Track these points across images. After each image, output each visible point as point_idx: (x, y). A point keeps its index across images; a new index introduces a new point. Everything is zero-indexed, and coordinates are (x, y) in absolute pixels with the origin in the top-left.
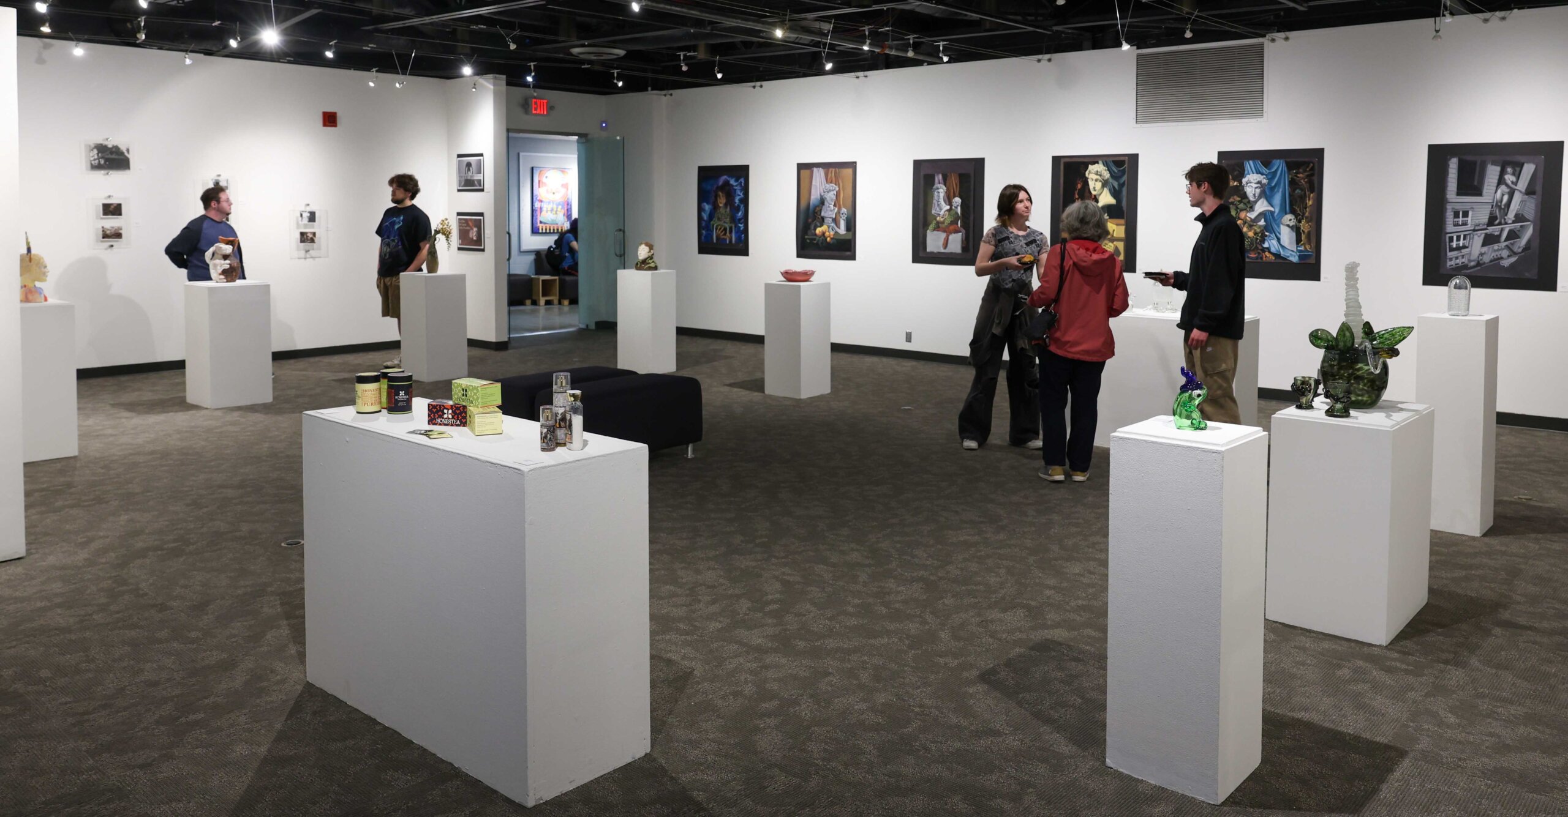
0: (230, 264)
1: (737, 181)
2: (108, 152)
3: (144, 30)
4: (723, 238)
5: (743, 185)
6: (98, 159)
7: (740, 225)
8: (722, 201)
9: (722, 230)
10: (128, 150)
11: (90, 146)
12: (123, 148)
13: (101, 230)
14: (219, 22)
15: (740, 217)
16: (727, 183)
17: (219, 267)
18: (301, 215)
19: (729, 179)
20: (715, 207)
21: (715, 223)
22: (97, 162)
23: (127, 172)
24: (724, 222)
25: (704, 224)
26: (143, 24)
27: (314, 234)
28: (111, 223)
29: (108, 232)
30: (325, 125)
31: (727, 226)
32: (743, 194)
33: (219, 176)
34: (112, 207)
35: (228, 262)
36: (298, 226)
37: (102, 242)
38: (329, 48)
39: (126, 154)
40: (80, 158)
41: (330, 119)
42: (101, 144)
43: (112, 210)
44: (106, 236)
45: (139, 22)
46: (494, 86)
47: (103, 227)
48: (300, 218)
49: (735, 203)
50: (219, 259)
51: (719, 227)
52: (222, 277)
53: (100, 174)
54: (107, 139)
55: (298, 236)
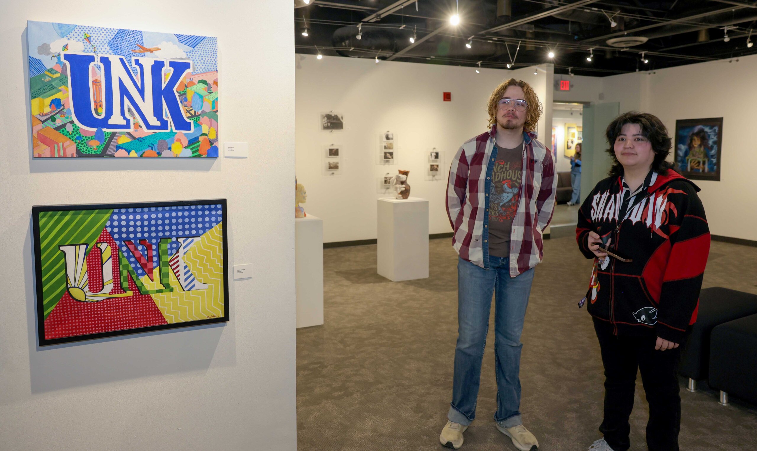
0: (405, 188)
1: (711, 128)
2: (332, 119)
3: (361, 32)
4: (697, 169)
5: (717, 131)
6: (327, 123)
7: (712, 159)
8: (697, 142)
9: (696, 162)
10: (342, 118)
11: (323, 115)
12: (340, 117)
13: (328, 164)
14: (404, 26)
15: (714, 154)
16: (702, 131)
17: (398, 190)
18: (431, 155)
19: (703, 127)
20: (690, 147)
21: (690, 158)
22: (326, 124)
23: (341, 130)
24: (698, 157)
25: (679, 159)
26: (360, 29)
27: (438, 166)
28: (333, 160)
29: (332, 165)
30: (444, 100)
31: (701, 160)
32: (717, 138)
33: (388, 132)
34: (334, 151)
35: (404, 186)
36: (429, 161)
37: (328, 171)
38: (468, 42)
39: (341, 120)
40: (318, 122)
41: (447, 97)
42: (329, 115)
43: (334, 152)
44: (330, 168)
45: (358, 28)
46: (547, 71)
47: (329, 163)
48: (430, 157)
49: (709, 144)
50: (399, 184)
51: (693, 161)
52: (400, 196)
53: (327, 132)
54: (331, 112)
55: (429, 167)
